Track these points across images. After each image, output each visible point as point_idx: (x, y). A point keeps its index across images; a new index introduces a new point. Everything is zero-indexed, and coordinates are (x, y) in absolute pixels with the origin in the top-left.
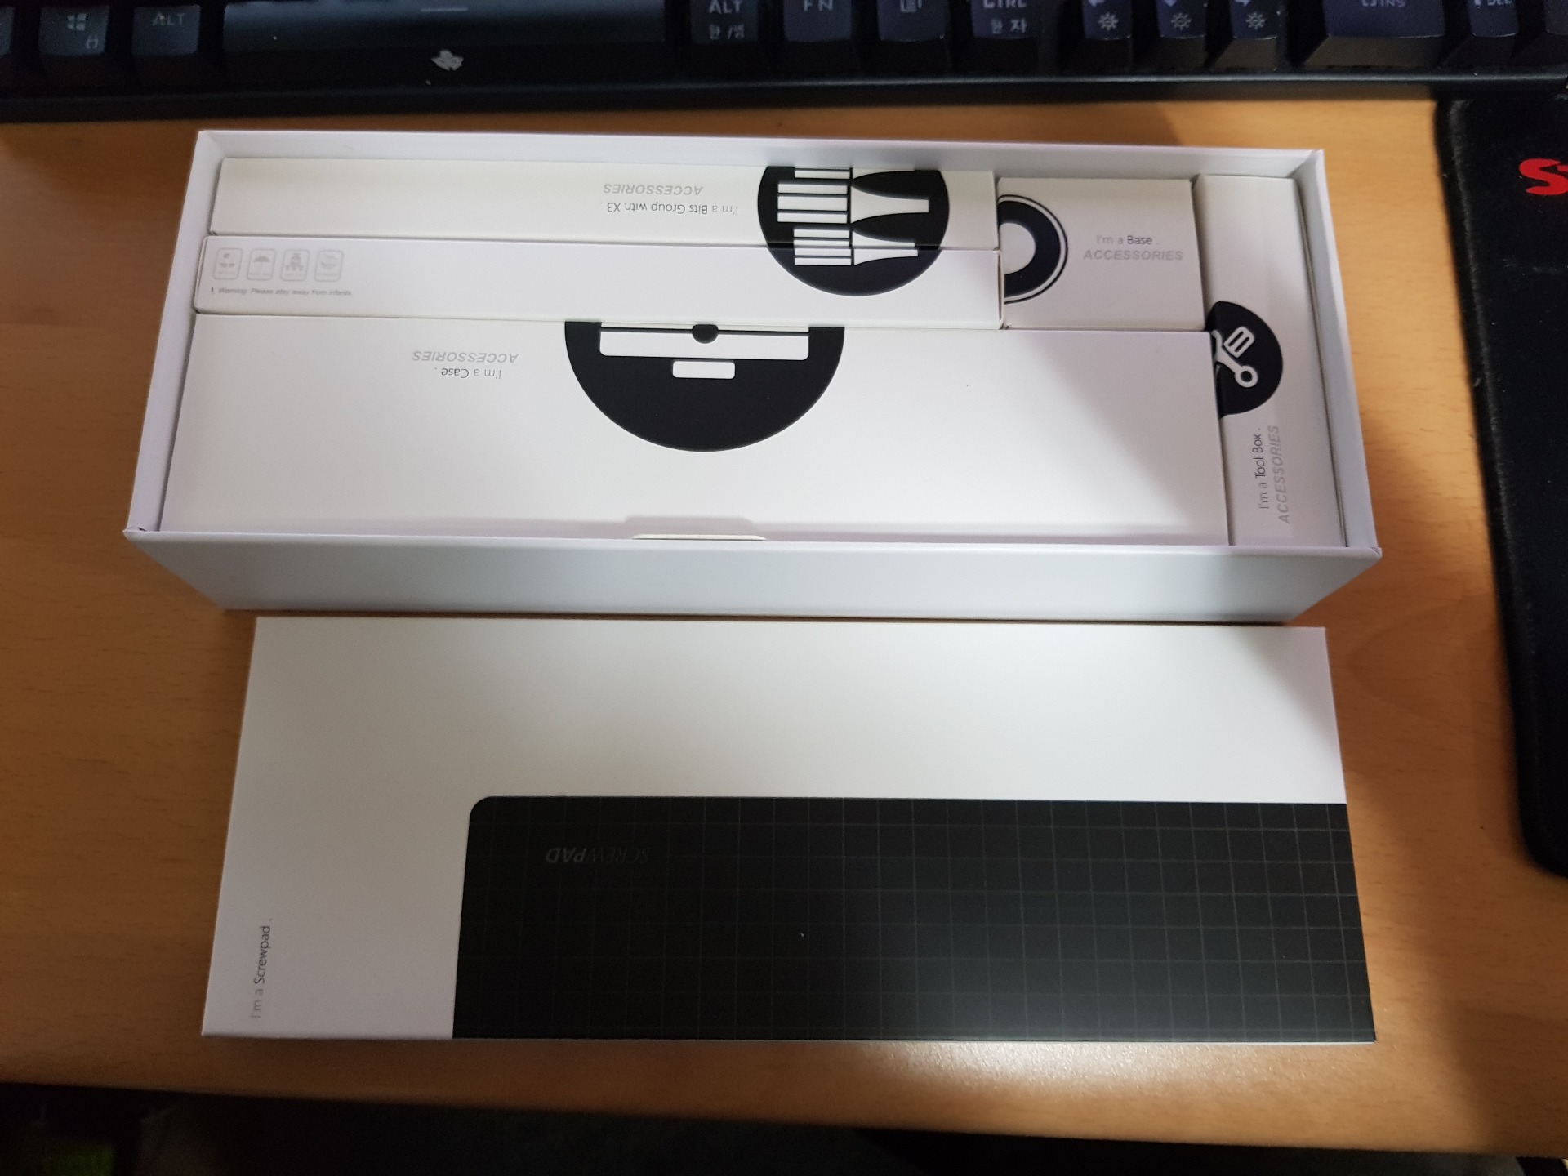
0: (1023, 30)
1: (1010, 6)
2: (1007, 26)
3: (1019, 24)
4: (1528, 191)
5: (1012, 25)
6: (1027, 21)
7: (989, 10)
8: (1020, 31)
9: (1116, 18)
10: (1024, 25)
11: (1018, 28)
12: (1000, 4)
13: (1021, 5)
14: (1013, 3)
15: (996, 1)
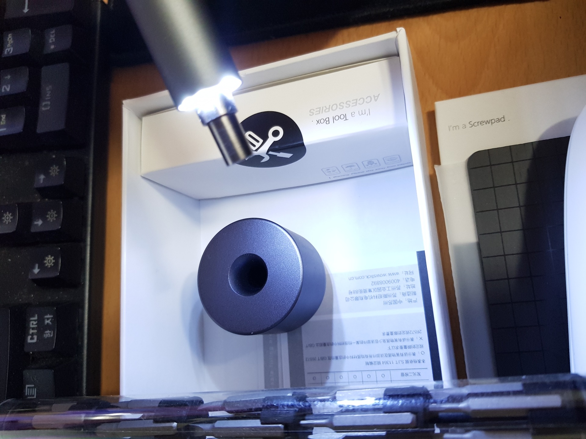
2: (48, 327)
3: (48, 319)
5: (47, 323)
6: (46, 314)
7: (37, 339)
8: (52, 318)
9: (47, 256)
10: (48, 316)
11: (50, 320)
12: (35, 331)
13: (36, 318)
14: (35, 323)
15: (33, 334)
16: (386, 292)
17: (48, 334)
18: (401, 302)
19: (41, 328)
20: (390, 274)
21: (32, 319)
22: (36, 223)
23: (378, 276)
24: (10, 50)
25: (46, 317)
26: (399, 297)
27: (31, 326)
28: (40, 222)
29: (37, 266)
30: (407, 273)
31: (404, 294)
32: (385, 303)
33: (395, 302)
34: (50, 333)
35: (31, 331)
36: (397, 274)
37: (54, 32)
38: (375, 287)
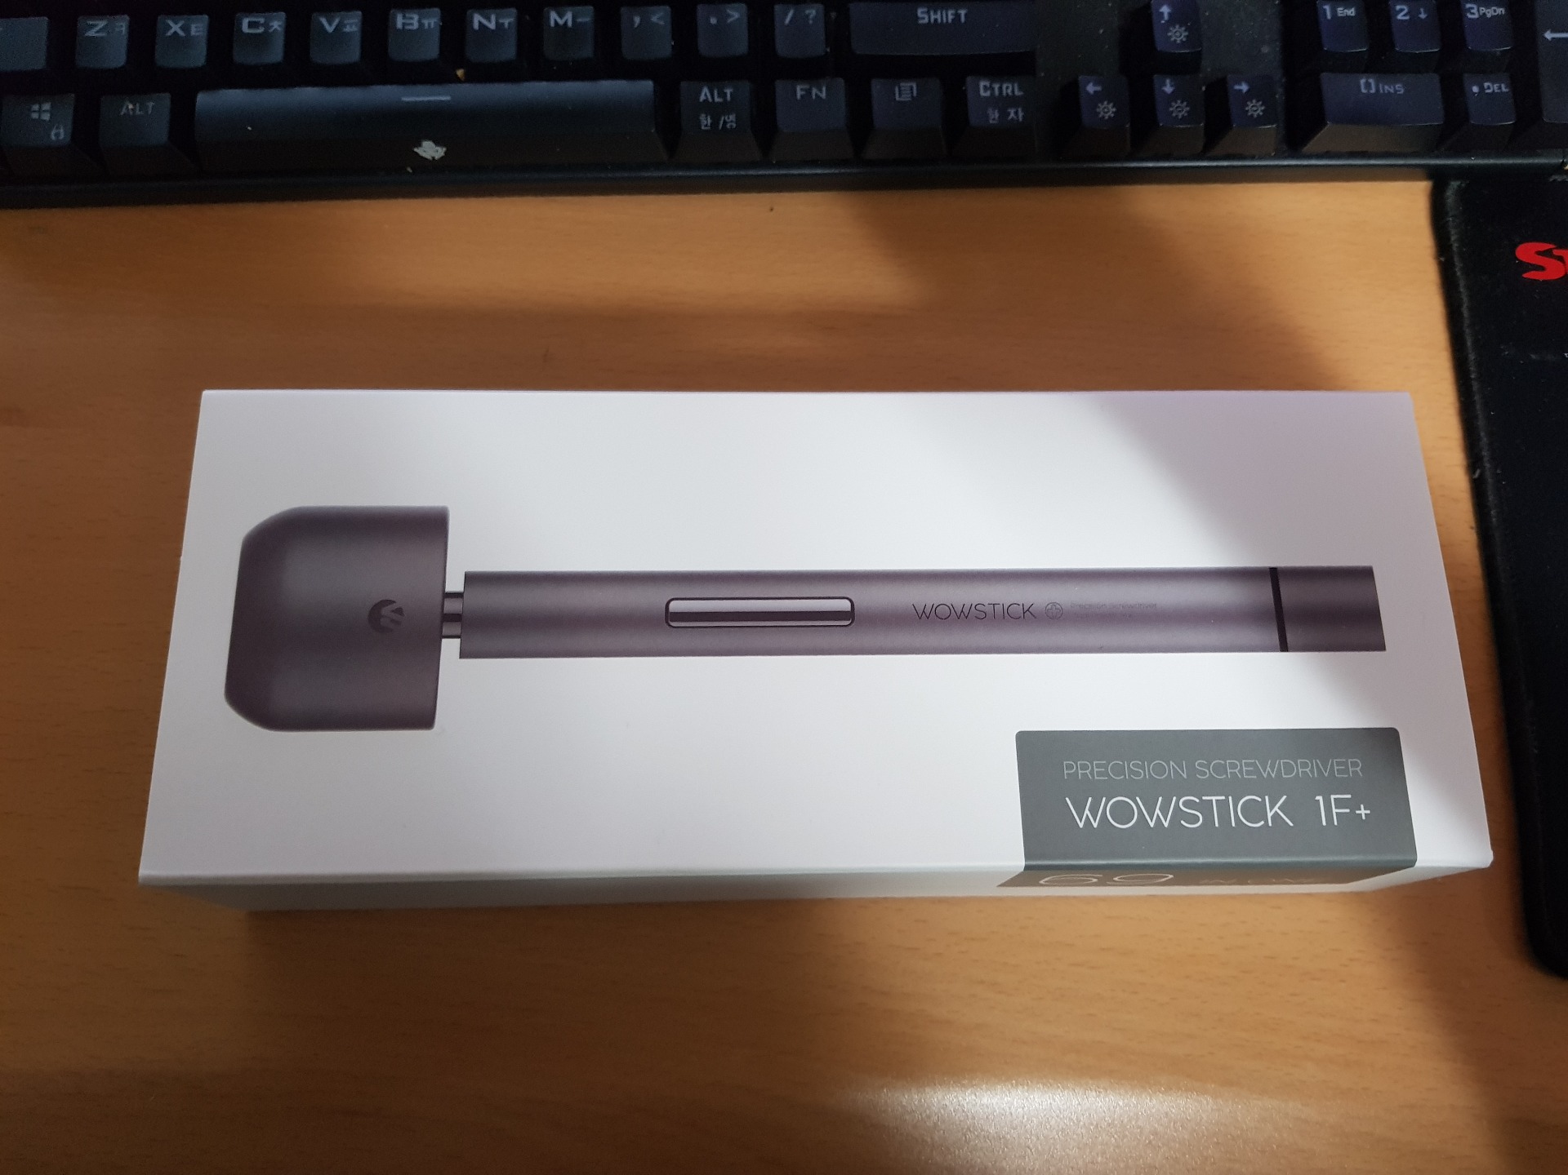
0: (1021, 119)
1: (1007, 95)
2: (1004, 114)
3: (1016, 113)
4: (1525, 275)
5: (1009, 114)
6: (1024, 110)
7: (985, 97)
8: (1017, 120)
9: (1114, 105)
10: (1021, 114)
11: (1015, 117)
12: (997, 92)
13: (1017, 93)
14: (1009, 91)
15: (993, 89)
17: (994, 115)
19: (1003, 103)
21: (1016, 85)
22: (1168, 81)
24: (1473, 14)
25: (1020, 110)
27: (1004, 86)
28: (1168, 89)
29: (1099, 88)
34: (994, 119)
35: (996, 86)
37: (1504, 89)
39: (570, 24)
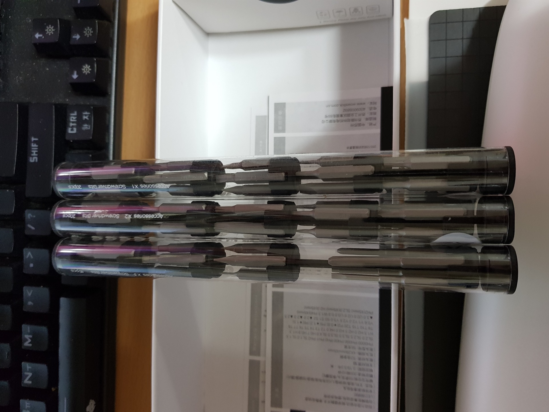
0: (89, 113)
1: (76, 119)
2: (86, 121)
3: (86, 115)
5: (86, 119)
6: (84, 111)
7: (77, 130)
8: (89, 115)
9: (84, 65)
10: (86, 113)
11: (88, 116)
12: (75, 124)
13: (75, 114)
14: (74, 118)
15: (73, 127)
16: (354, 117)
17: (86, 127)
18: (364, 125)
19: (80, 122)
20: (358, 104)
21: (72, 114)
22: (74, 37)
23: (349, 105)
25: (84, 113)
26: (363, 121)
27: (71, 120)
28: (78, 37)
29: (75, 72)
30: (371, 103)
31: (367, 119)
32: (352, 125)
33: (360, 125)
34: (88, 127)
35: (71, 124)
36: (364, 104)
38: (346, 113)
39: (31, 336)
